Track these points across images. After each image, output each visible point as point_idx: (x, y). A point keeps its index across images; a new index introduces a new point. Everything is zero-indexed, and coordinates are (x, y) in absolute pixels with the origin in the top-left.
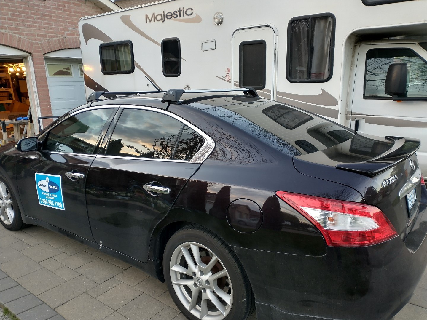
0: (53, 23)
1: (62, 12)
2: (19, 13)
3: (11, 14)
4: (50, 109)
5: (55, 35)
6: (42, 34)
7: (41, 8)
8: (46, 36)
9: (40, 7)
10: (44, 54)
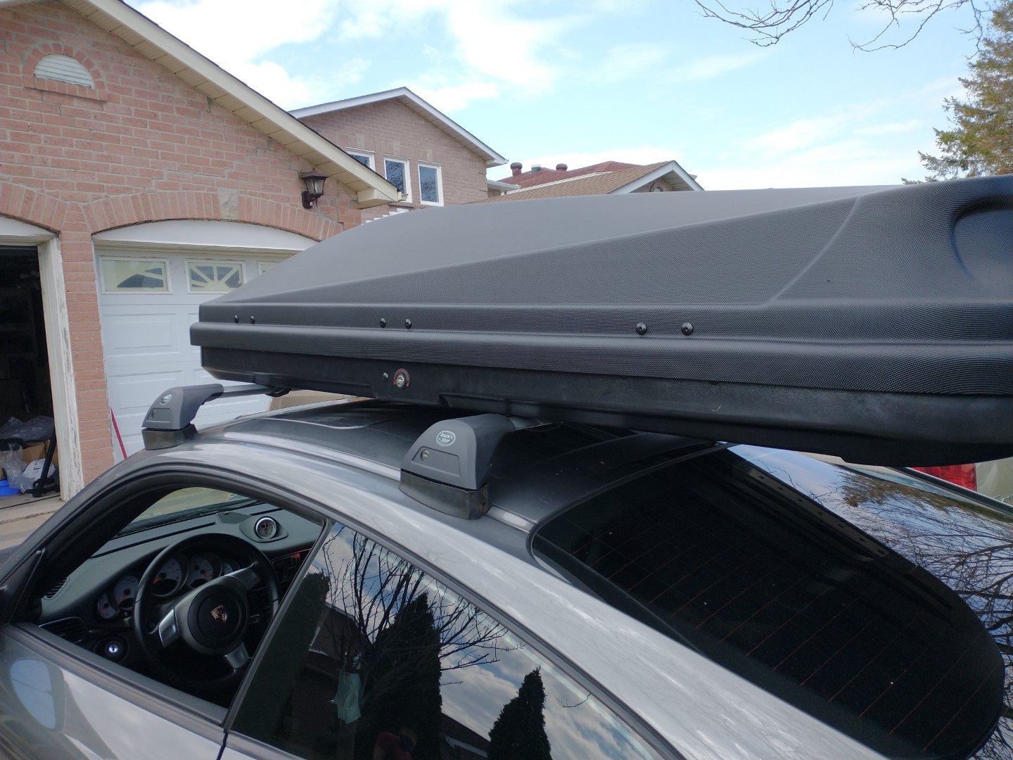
0: (123, 157)
1: (148, 129)
2: (35, 131)
3: (11, 134)
4: (101, 375)
5: (126, 185)
6: (90, 184)
7: (92, 120)
8: (101, 189)
9: (89, 118)
10: (92, 234)
